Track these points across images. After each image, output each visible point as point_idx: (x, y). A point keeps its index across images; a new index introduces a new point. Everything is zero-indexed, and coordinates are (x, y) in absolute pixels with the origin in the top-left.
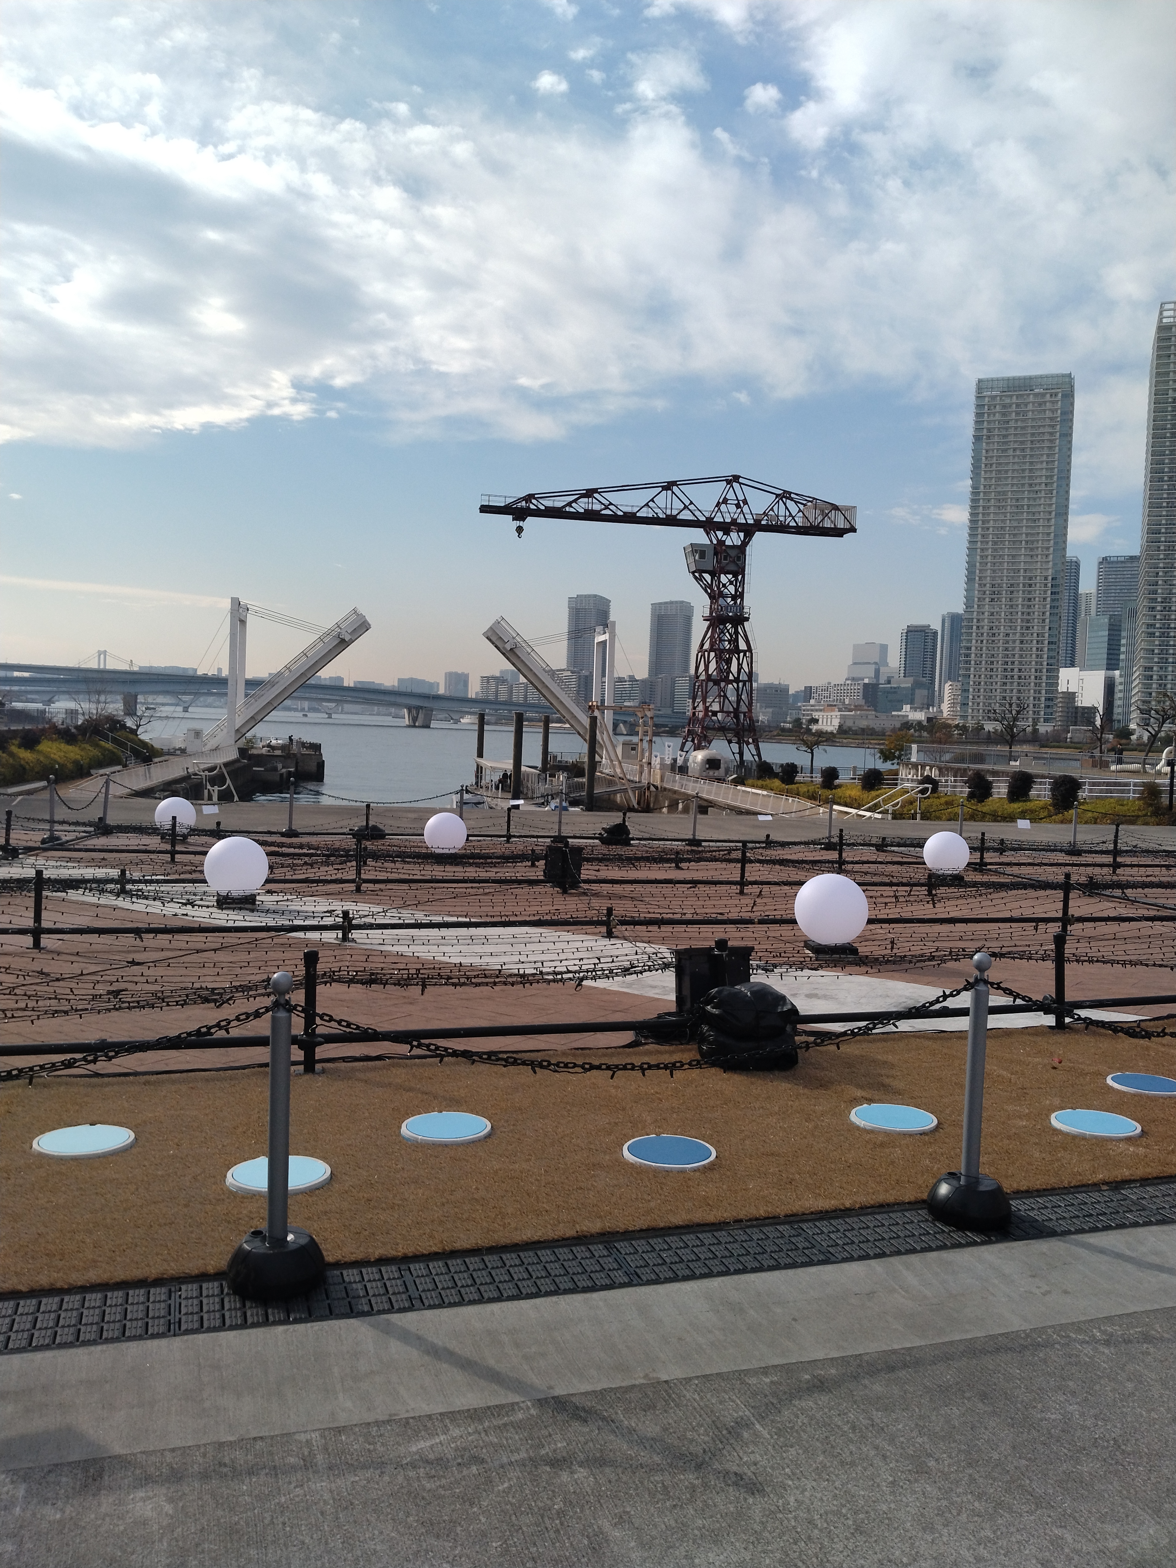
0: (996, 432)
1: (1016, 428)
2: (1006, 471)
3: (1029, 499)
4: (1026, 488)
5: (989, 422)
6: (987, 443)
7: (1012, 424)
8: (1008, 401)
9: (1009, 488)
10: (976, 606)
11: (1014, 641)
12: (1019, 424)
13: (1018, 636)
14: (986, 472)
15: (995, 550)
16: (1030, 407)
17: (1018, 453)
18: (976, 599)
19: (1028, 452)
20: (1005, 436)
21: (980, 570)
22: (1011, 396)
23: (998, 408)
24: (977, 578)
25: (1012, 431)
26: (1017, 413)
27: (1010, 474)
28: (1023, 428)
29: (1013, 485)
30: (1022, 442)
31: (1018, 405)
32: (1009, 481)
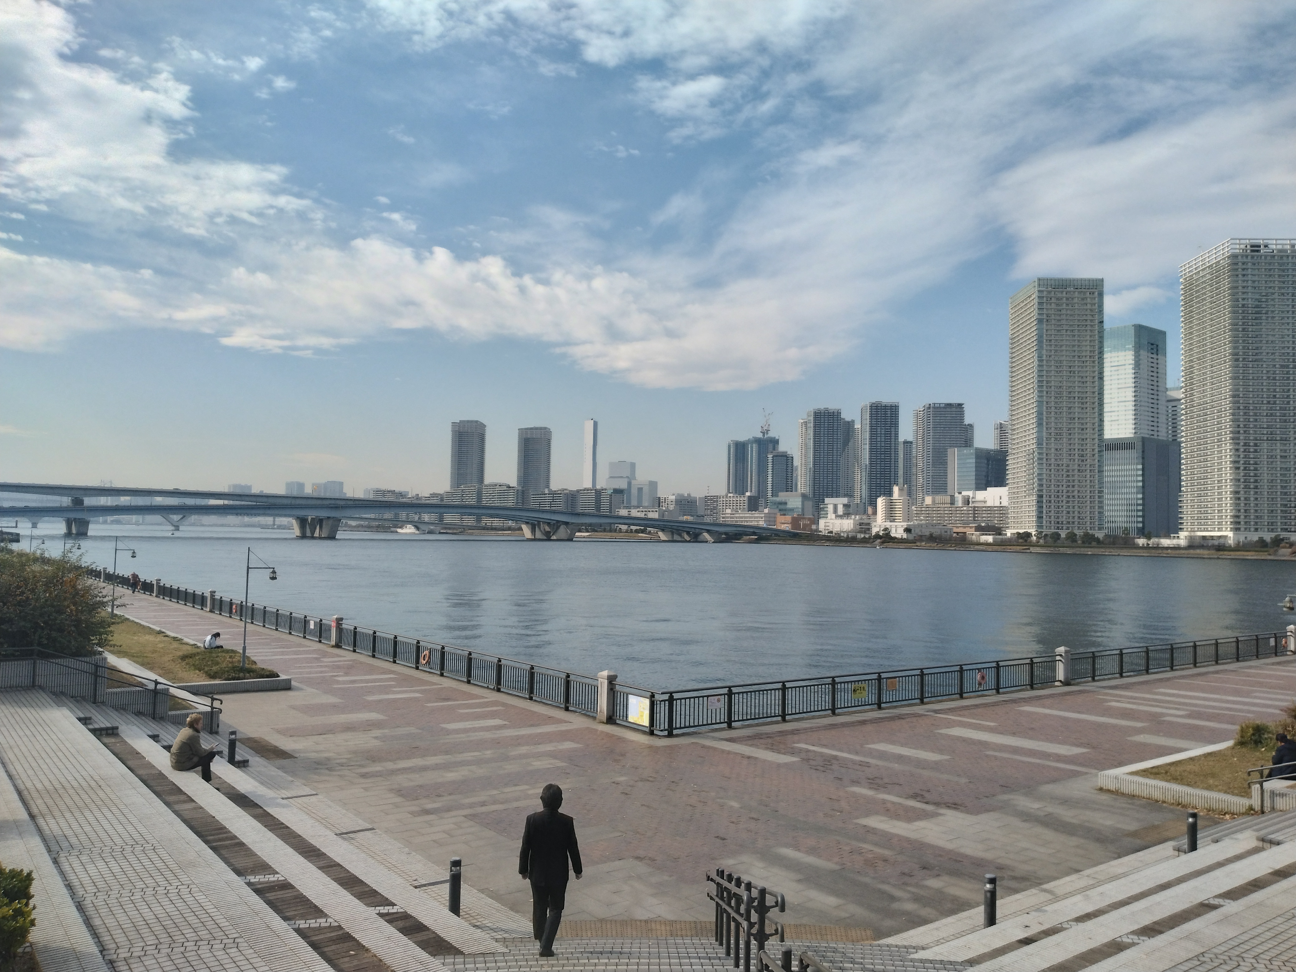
0: (1053, 317)
1: (1067, 315)
2: (1061, 346)
3: (1079, 367)
4: (1076, 358)
5: (1047, 309)
6: (1047, 325)
7: (1064, 312)
8: (1059, 295)
9: (1064, 358)
10: (1045, 444)
11: (1073, 470)
12: (1069, 312)
13: (1076, 467)
14: (1047, 345)
15: (1056, 403)
16: (1076, 300)
17: (1069, 333)
18: (1045, 439)
19: (1076, 333)
20: (1059, 320)
21: (1047, 417)
22: (1062, 292)
23: (1053, 300)
24: (1044, 423)
25: (1064, 317)
26: (1067, 305)
27: (1064, 348)
28: (1071, 315)
29: (1066, 356)
30: (1071, 326)
31: (1067, 299)
32: (1064, 353)
